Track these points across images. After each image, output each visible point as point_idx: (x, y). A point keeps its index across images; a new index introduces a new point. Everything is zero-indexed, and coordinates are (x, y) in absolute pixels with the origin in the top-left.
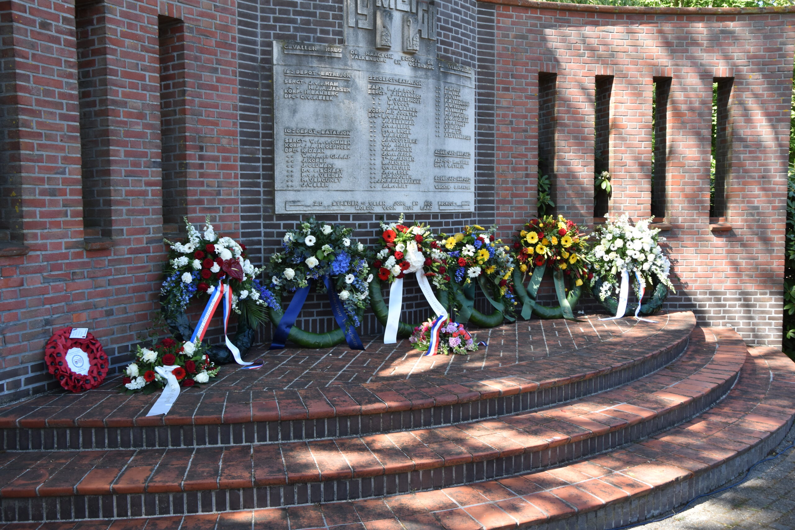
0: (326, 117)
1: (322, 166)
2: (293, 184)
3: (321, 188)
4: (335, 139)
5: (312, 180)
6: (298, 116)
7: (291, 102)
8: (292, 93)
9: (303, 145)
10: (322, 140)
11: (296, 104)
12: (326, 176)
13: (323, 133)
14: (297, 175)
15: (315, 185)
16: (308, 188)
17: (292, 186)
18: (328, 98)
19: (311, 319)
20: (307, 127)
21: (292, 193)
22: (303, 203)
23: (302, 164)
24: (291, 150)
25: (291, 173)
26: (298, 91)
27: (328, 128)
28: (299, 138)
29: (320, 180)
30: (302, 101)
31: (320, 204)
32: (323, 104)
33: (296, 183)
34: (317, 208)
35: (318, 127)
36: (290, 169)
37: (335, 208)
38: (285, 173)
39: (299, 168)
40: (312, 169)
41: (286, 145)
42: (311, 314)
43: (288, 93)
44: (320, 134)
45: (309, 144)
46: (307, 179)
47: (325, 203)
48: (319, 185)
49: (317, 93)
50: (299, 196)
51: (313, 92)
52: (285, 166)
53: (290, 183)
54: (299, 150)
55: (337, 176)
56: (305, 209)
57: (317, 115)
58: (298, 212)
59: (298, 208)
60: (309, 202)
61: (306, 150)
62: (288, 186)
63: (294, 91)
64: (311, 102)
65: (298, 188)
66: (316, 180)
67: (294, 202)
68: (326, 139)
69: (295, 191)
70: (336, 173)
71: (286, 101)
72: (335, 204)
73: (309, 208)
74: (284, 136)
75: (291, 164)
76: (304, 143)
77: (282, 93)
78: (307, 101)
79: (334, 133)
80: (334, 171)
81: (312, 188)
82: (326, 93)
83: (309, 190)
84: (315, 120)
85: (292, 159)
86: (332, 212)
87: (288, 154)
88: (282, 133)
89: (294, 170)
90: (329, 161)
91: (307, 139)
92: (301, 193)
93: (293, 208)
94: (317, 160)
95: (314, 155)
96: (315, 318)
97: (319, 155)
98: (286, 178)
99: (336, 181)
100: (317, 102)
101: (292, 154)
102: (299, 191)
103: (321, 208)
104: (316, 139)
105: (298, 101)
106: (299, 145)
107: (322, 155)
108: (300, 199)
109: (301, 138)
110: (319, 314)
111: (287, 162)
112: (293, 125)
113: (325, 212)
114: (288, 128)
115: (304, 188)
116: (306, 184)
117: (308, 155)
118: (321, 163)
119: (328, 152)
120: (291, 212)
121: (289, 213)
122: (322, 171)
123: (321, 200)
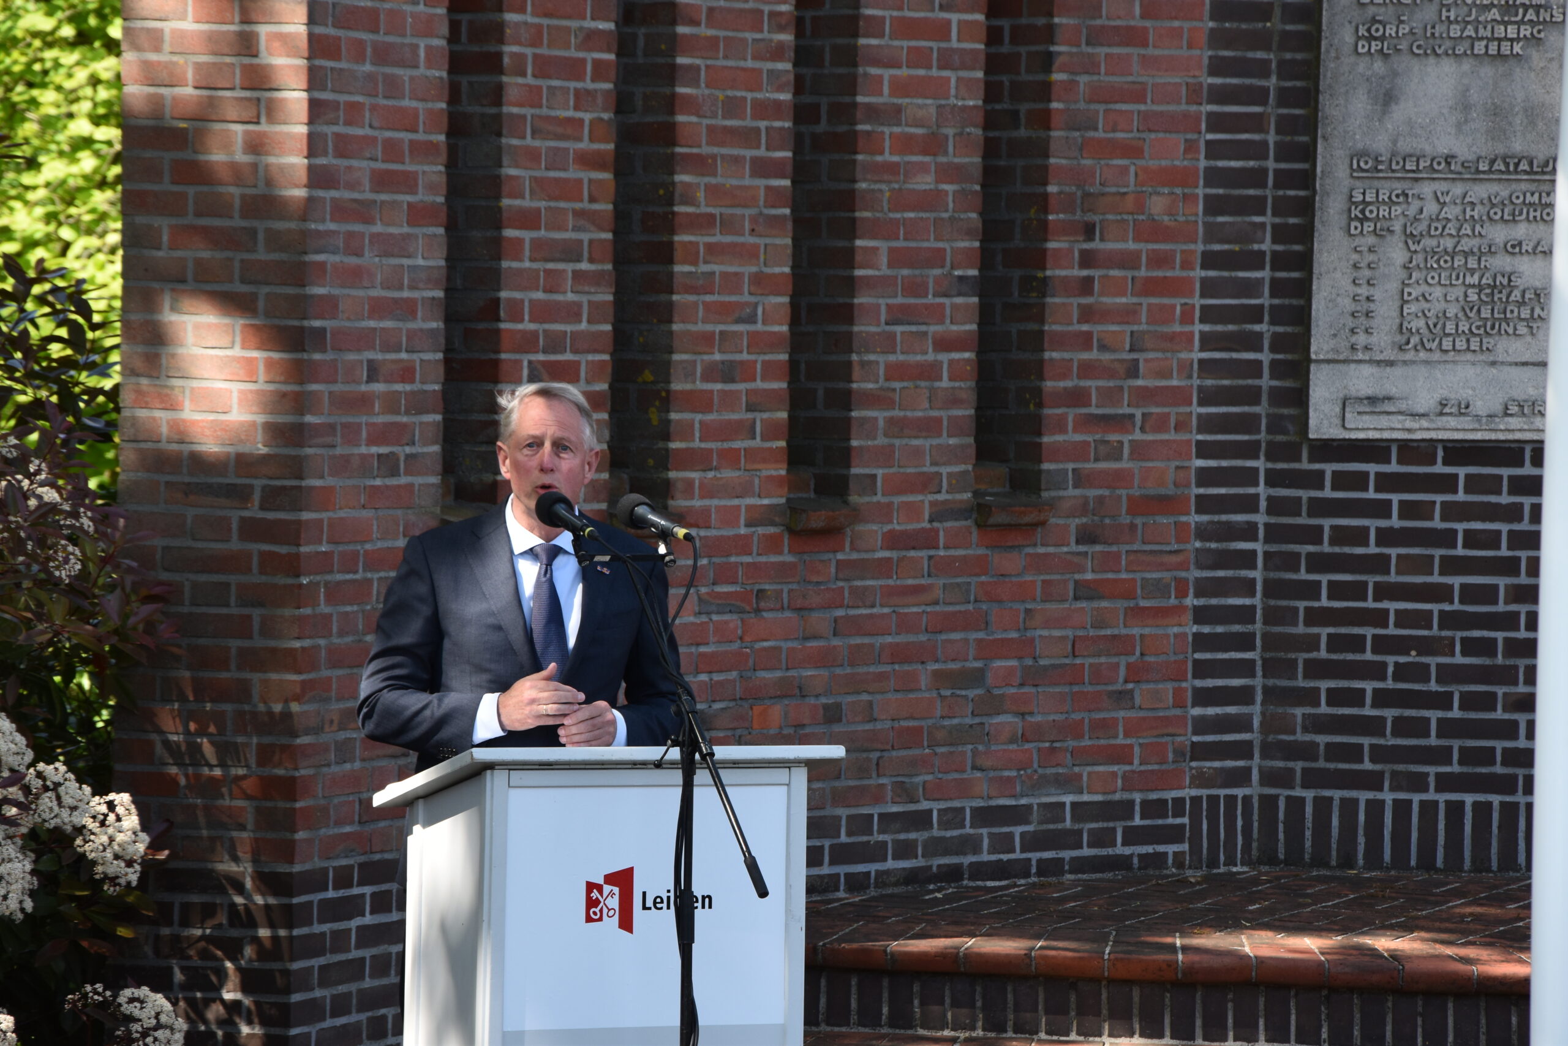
0: (1497, 113)
1: (1475, 280)
2: (1374, 339)
3: (1469, 356)
4: (1524, 186)
5: (1436, 329)
6: (1399, 113)
7: (1379, 66)
8: (1382, 38)
9: (1412, 211)
10: (1479, 191)
11: (1395, 74)
12: (1486, 313)
13: (1484, 166)
14: (1386, 311)
15: (1447, 344)
16: (1423, 355)
17: (1367, 348)
18: (1505, 48)
19: (1416, 798)
20: (1428, 149)
21: (1367, 370)
22: (1403, 406)
23: (1404, 274)
24: (1368, 227)
25: (1366, 306)
26: (1404, 29)
27: (1501, 149)
28: (1399, 187)
29: (1464, 326)
30: (1414, 61)
31: (1463, 409)
32: (1487, 71)
33: (1383, 338)
34: (1452, 422)
35: (1463, 148)
36: (1364, 291)
37: (1514, 422)
38: (1347, 304)
39: (1393, 286)
40: (1438, 292)
41: (1355, 212)
42: (1418, 783)
43: (1371, 38)
44: (1472, 172)
45: (1431, 208)
46: (1421, 323)
47: (1480, 407)
48: (1461, 344)
49: (1470, 31)
50: (1392, 382)
51: (1455, 31)
52: (1345, 283)
53: (1361, 339)
54: (1397, 227)
55: (1525, 313)
56: (1409, 423)
57: (1466, 107)
58: (1386, 435)
59: (1384, 421)
60: (1425, 401)
61: (1422, 227)
62: (1353, 348)
63: (1391, 31)
64: (1448, 66)
65: (1390, 354)
66: (1450, 328)
67: (1372, 400)
68: (1494, 188)
69: (1378, 363)
70: (1521, 303)
71: (1362, 66)
72: (1514, 409)
73: (1425, 423)
74: (1347, 182)
75: (1367, 273)
76: (1415, 205)
77: (1349, 38)
78: (1432, 60)
79: (1524, 166)
80: (1516, 295)
81: (1437, 356)
82: (1500, 31)
83: (1426, 362)
84: (1459, 126)
85: (1372, 257)
86: (1501, 436)
87: (1358, 241)
88: (1342, 172)
89: (1377, 294)
90: (1501, 262)
91: (1427, 189)
92: (1398, 371)
93: (1368, 421)
94: (1459, 261)
95: (1449, 243)
96: (1431, 795)
97: (1466, 244)
98: (1350, 322)
99: (1522, 329)
100: (1467, 65)
101: (1371, 240)
102: (1391, 363)
103: (1465, 422)
104: (1458, 189)
105: (1403, 62)
106: (1397, 210)
107: (1474, 243)
108: (1393, 391)
109: (1405, 185)
110: (1445, 783)
111: (1355, 266)
112: (1381, 144)
113: (1479, 436)
114: (1362, 154)
115: (1410, 356)
116: (1414, 340)
117: (1429, 243)
118: (1472, 272)
119: (1499, 234)
120: (1361, 435)
121: (1354, 435)
122: (1473, 297)
123: (1465, 394)
